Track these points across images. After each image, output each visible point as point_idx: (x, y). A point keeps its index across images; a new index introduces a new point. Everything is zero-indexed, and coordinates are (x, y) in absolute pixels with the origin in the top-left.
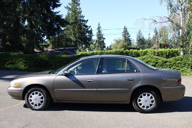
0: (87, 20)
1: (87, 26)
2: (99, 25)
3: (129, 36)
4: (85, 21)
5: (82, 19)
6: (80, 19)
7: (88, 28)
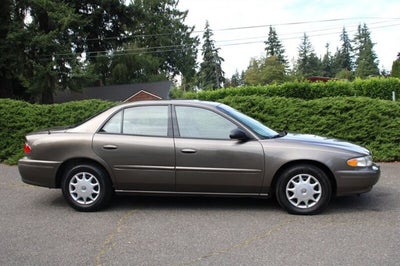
0: (187, 12)
1: (184, 28)
2: (207, 26)
3: (283, 51)
4: (180, 14)
5: (171, 8)
6: (168, 9)
7: (189, 30)
